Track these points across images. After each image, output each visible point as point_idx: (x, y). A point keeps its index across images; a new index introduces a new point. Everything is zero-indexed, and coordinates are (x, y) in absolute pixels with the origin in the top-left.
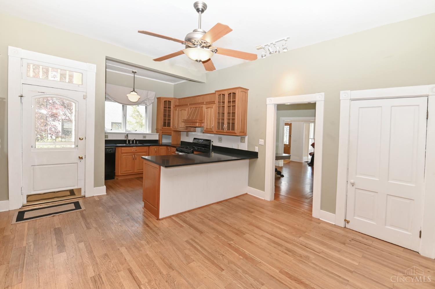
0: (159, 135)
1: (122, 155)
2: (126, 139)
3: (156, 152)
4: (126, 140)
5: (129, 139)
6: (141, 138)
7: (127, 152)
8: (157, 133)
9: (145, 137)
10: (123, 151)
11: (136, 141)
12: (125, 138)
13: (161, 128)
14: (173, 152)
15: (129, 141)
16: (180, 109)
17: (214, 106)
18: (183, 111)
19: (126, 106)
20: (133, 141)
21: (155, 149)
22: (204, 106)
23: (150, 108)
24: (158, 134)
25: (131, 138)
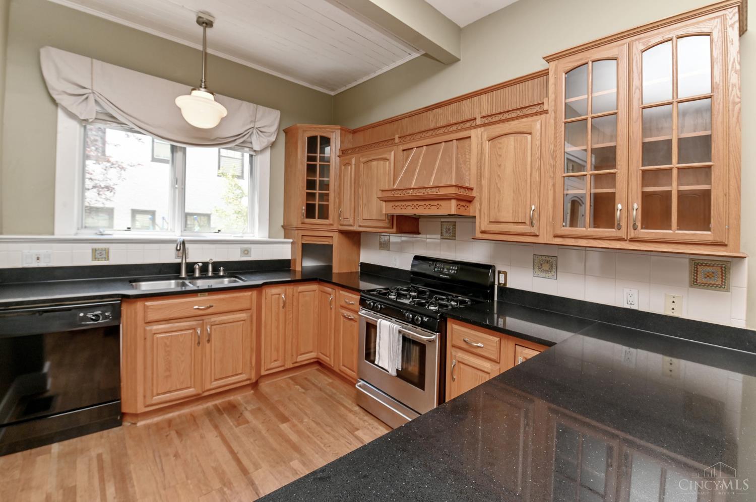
0: (292, 243)
1: (148, 328)
2: (178, 261)
3: (284, 307)
4: (178, 265)
5: (188, 261)
6: (234, 256)
7: (172, 316)
8: (285, 238)
9: (246, 252)
10: (152, 316)
11: (216, 266)
12: (178, 256)
13: (300, 222)
14: (343, 307)
15: (190, 267)
16: (362, 160)
17: (538, 125)
18: (374, 163)
19: (185, 149)
20: (205, 266)
21: (279, 294)
22: (473, 133)
23: (264, 160)
24: (291, 240)
25: (196, 255)
